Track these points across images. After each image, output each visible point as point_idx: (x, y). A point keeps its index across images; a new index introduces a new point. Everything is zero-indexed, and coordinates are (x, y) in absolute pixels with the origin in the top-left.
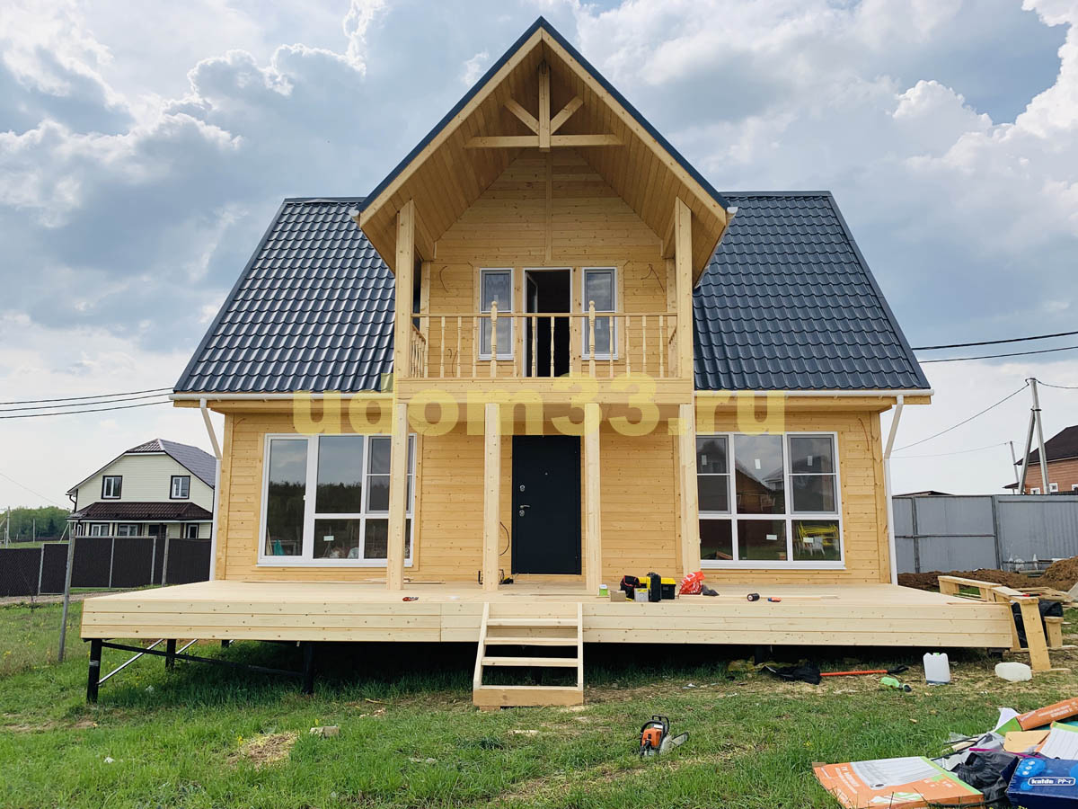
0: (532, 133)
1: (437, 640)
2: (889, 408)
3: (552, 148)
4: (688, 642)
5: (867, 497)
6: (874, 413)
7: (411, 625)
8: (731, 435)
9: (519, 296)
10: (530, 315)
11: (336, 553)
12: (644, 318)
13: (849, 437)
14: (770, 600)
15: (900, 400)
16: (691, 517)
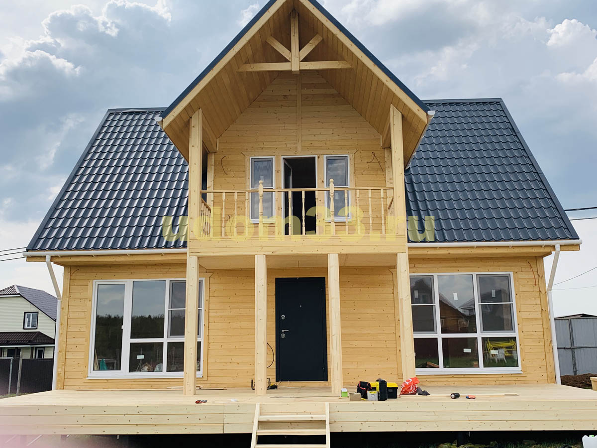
0: (287, 61)
1: (222, 432)
2: (549, 253)
3: (301, 71)
4: (407, 431)
5: (536, 319)
6: (539, 257)
7: (201, 422)
8: (435, 275)
9: (278, 177)
10: (286, 190)
11: (146, 368)
12: (370, 191)
13: (522, 275)
14: (467, 397)
15: (558, 248)
16: (408, 336)
